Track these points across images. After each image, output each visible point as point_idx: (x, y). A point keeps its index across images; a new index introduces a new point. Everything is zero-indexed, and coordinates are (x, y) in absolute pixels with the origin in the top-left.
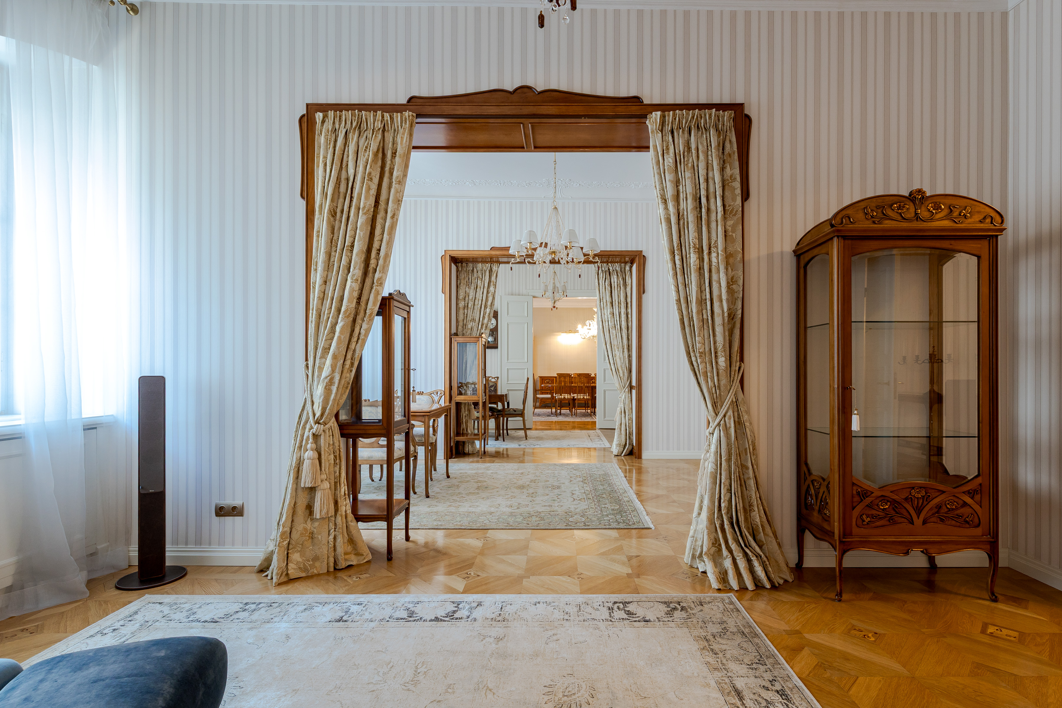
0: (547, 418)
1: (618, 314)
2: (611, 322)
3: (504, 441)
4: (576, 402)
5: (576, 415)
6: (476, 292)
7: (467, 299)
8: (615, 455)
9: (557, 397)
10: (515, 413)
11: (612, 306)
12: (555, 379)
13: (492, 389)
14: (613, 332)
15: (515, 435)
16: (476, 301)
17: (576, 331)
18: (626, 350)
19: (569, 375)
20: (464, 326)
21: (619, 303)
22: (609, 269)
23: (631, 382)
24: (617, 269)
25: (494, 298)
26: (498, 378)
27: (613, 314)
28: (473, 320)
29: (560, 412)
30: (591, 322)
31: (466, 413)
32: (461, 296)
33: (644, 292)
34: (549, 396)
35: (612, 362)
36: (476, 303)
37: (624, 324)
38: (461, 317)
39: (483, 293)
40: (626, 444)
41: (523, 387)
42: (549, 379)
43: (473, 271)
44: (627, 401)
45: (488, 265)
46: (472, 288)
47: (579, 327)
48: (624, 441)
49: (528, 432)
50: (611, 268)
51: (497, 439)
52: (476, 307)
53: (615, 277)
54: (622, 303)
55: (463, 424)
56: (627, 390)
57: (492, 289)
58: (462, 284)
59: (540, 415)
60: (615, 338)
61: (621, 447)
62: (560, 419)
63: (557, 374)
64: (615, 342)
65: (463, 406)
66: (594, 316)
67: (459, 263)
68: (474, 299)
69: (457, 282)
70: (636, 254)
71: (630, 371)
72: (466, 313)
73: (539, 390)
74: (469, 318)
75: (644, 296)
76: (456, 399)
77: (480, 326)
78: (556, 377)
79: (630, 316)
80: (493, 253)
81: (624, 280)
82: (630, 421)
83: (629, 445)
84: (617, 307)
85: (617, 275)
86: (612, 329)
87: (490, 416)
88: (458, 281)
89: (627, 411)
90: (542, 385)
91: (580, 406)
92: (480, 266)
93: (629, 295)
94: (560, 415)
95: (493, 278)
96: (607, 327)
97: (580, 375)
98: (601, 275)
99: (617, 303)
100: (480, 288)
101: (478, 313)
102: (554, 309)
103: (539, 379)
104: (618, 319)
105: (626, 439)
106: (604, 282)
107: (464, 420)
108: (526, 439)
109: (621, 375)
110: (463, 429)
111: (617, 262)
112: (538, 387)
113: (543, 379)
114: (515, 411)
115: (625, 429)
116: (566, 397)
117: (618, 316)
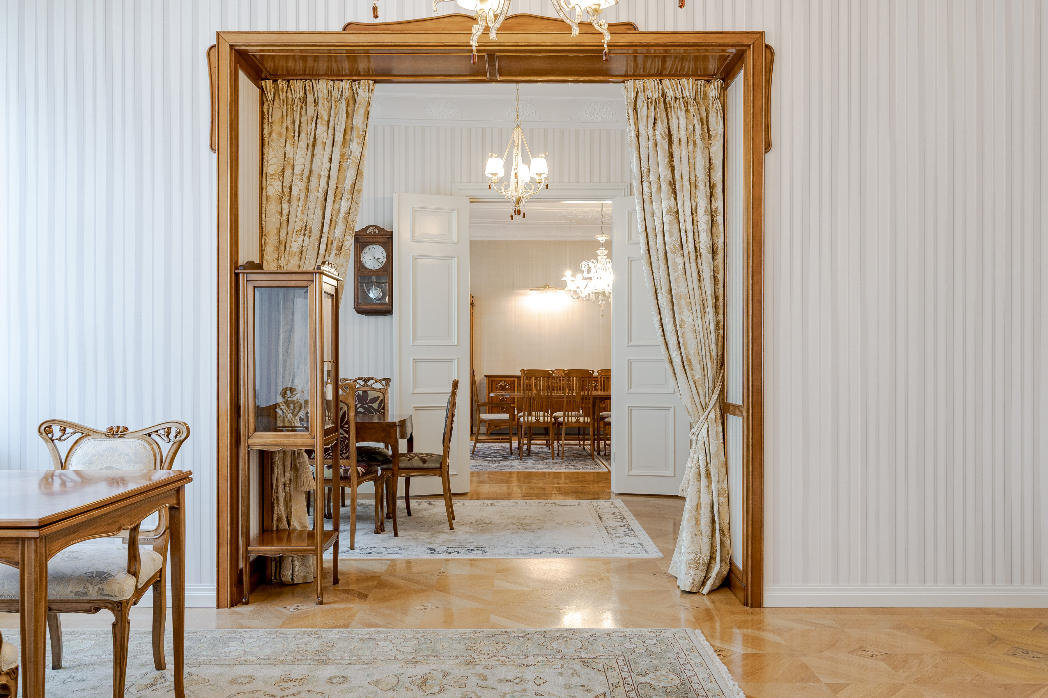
0: (502, 463)
1: (688, 213)
2: (671, 236)
3: (396, 535)
4: (563, 427)
5: (559, 455)
6: (313, 155)
7: (288, 173)
8: (684, 592)
9: (522, 419)
10: (426, 465)
11: (675, 192)
12: (516, 380)
13: (375, 405)
14: (676, 260)
15: (426, 514)
16: (314, 180)
17: (562, 286)
18: (710, 309)
19: (547, 375)
20: (282, 246)
21: (693, 185)
22: (664, 95)
23: (723, 394)
24: (686, 94)
25: (359, 172)
26: (388, 380)
27: (677, 212)
28: (305, 229)
29: (528, 449)
30: (591, 265)
31: (288, 474)
32: (272, 166)
33: (768, 147)
34: (506, 416)
35: (672, 341)
36: (313, 185)
37: (704, 239)
38: (272, 223)
39: (331, 159)
40: (712, 558)
41: (444, 402)
42: (505, 381)
43: (304, 101)
44: (715, 444)
45: (346, 84)
46: (303, 144)
47: (568, 274)
48: (708, 553)
49: (458, 504)
50: (670, 93)
51: (380, 530)
52: (312, 196)
53: (682, 114)
54: (701, 185)
55: (278, 504)
56: (712, 415)
57: (355, 147)
58: (274, 136)
59: (487, 456)
60: (682, 278)
61: (701, 568)
62: (530, 465)
63: (523, 371)
64: (680, 289)
65: (278, 460)
66: (599, 252)
67: (266, 79)
68: (306, 174)
69: (262, 129)
70: (745, 41)
71: (721, 364)
72: (285, 213)
73: (484, 404)
74: (296, 223)
75: (769, 158)
76: (251, 441)
77: (323, 247)
78: (519, 377)
79: (720, 219)
80: (351, 39)
81: (705, 122)
82: (722, 499)
83: (721, 561)
84: (687, 195)
85: (687, 111)
86: (673, 252)
87: (359, 477)
88: (266, 126)
89: (713, 472)
90: (492, 395)
91: (569, 436)
92: (322, 86)
93: (717, 162)
94: (529, 455)
95: (358, 120)
96: (661, 248)
97: (569, 374)
98: (643, 110)
99: (686, 184)
100: (324, 144)
101: (319, 212)
102: (517, 218)
103: (485, 381)
104: (689, 227)
105: (712, 547)
106: (650, 127)
107: (282, 495)
108: (452, 528)
109: (698, 376)
110: (279, 519)
111: (687, 76)
112: (484, 397)
113: (492, 380)
114: (424, 461)
115: (709, 519)
116: (541, 419)
117: (689, 219)
